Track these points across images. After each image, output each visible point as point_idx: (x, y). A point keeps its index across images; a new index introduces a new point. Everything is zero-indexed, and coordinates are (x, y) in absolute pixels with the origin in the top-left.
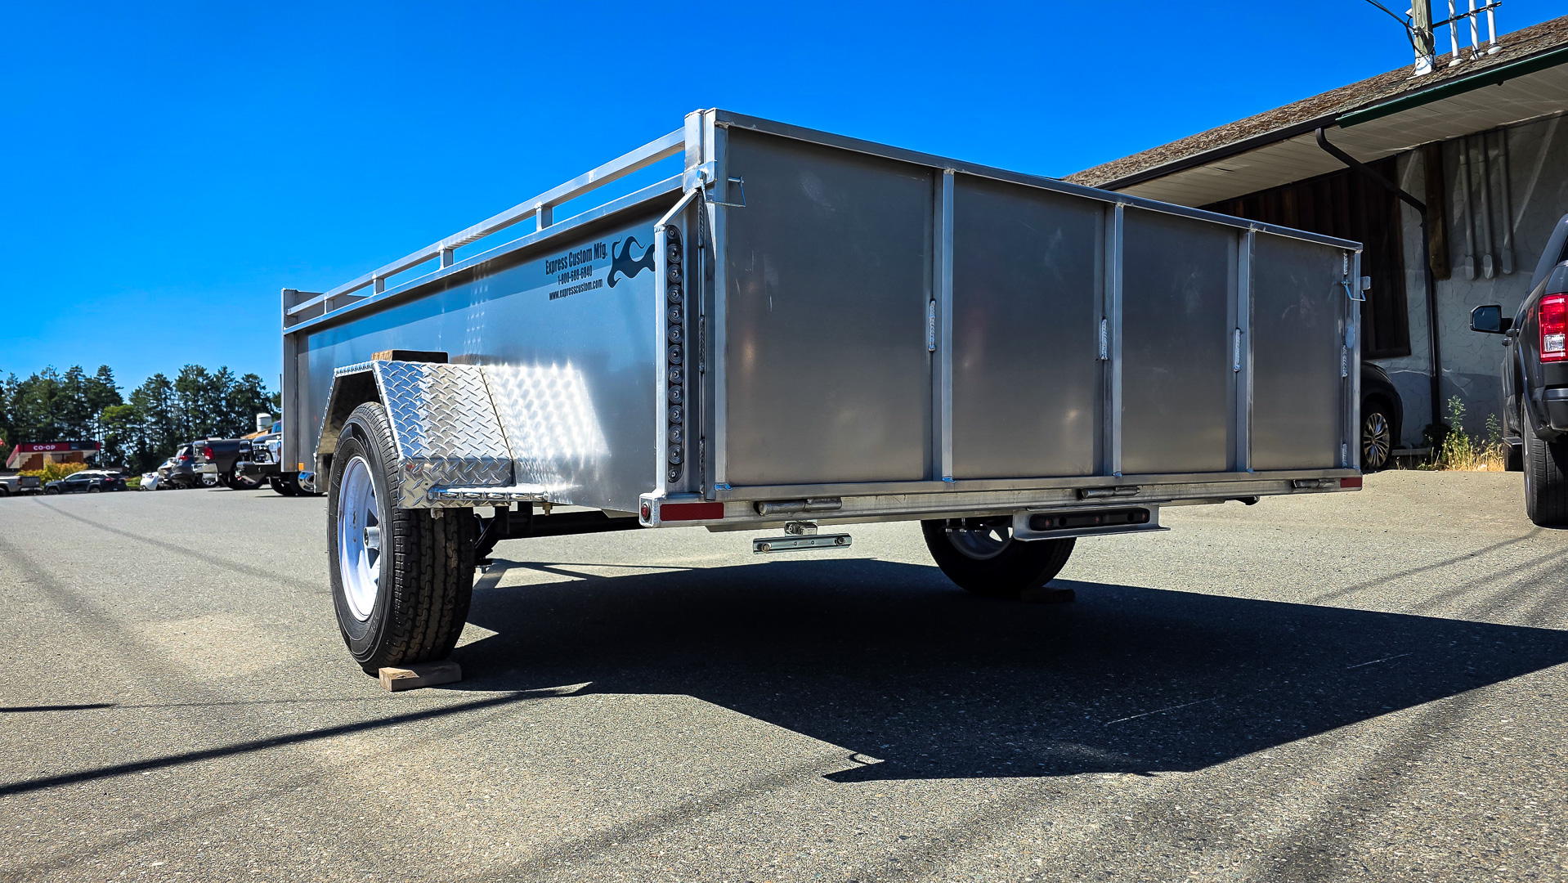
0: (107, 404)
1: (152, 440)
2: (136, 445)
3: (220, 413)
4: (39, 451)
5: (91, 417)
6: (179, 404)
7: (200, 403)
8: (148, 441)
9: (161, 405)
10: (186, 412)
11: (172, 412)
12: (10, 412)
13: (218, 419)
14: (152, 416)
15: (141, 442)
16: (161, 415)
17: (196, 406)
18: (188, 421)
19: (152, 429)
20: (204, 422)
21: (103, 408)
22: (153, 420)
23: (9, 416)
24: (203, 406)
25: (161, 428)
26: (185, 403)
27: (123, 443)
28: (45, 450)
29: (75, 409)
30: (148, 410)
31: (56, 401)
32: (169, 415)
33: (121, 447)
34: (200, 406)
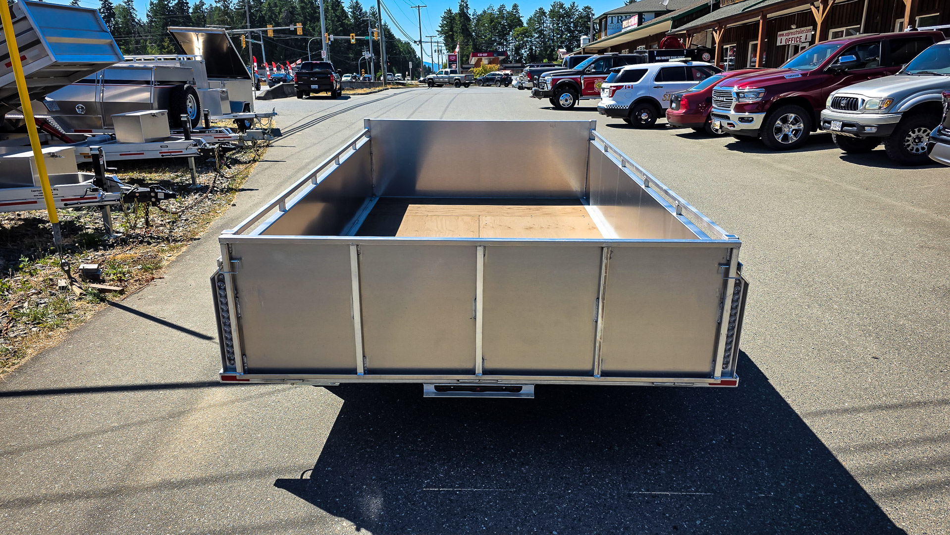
0: (516, 27)
1: (536, 47)
2: (529, 50)
3: (569, 30)
4: (480, 56)
5: (509, 34)
6: (549, 26)
7: (560, 25)
8: (534, 48)
9: (541, 27)
10: (553, 31)
11: (546, 31)
12: (474, 31)
13: (569, 35)
14: (536, 33)
15: (531, 49)
16: (541, 32)
17: (558, 27)
18: (554, 36)
19: (536, 41)
20: (561, 37)
21: (514, 29)
22: (537, 36)
23: (473, 34)
24: (562, 27)
25: (541, 41)
26: (553, 26)
27: (523, 49)
28: (483, 56)
29: (501, 29)
30: (535, 30)
31: (493, 25)
32: (545, 33)
33: (521, 51)
34: (560, 27)
